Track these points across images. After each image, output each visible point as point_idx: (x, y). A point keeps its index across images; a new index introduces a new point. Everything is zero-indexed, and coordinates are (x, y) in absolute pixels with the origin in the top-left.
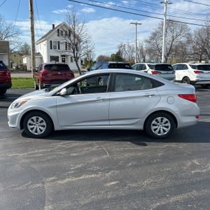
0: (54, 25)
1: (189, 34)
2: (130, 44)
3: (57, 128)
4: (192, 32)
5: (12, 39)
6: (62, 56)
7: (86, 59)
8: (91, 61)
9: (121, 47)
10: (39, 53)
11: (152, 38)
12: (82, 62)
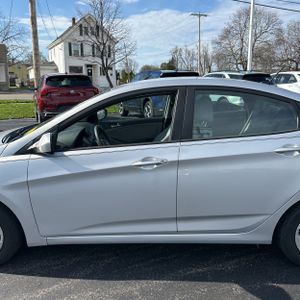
0: (74, 19)
1: (280, 30)
2: (189, 48)
3: (32, 240)
4: (284, 26)
5: (14, 43)
6: (88, 66)
7: (123, 71)
8: (131, 73)
9: (176, 52)
10: (53, 62)
11: (224, 37)
12: (118, 75)
